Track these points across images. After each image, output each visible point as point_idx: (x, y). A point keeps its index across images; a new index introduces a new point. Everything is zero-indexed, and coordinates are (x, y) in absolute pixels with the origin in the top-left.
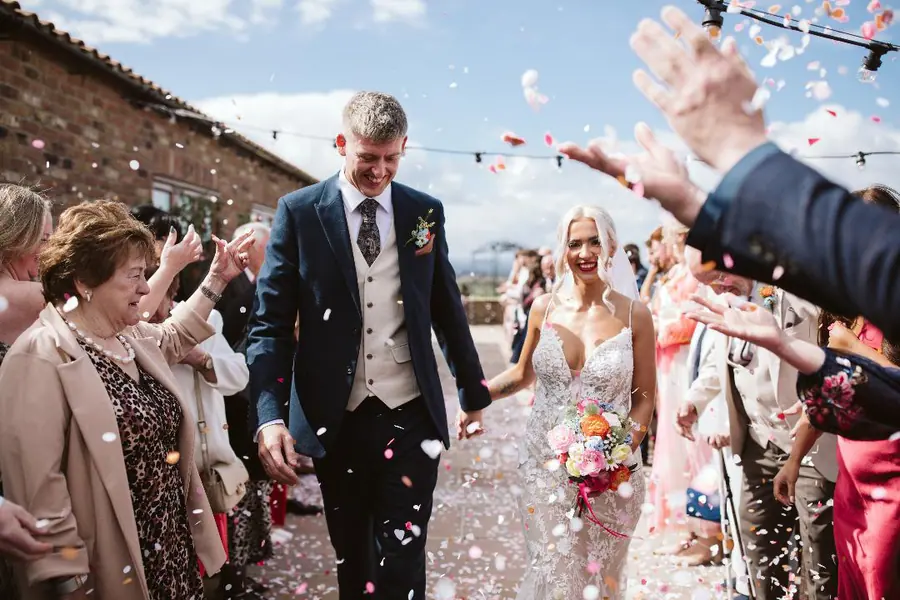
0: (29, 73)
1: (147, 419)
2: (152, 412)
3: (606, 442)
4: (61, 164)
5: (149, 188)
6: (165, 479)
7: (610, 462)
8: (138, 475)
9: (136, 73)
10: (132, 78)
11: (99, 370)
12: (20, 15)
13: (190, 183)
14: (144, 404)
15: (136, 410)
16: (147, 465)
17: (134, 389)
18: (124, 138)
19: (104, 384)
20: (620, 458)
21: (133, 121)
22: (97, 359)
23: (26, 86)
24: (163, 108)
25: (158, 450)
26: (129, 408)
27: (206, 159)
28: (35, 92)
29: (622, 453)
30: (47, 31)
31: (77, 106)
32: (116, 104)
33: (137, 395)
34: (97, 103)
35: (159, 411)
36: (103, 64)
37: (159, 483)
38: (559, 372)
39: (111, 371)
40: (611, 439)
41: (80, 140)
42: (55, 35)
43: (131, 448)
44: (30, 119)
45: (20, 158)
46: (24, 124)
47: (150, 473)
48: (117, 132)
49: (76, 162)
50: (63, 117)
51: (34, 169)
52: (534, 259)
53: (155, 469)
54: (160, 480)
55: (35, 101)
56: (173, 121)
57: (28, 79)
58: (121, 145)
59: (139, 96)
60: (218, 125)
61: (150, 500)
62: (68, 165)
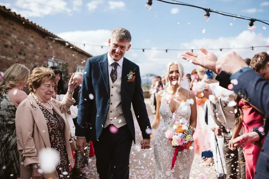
0: (14, 29)
1: (55, 124)
2: (56, 122)
3: (184, 134)
4: (23, 54)
5: (47, 61)
6: (59, 141)
7: (185, 141)
8: (52, 139)
9: (43, 28)
10: (42, 29)
11: (42, 111)
12: (11, 12)
13: (59, 59)
14: (54, 120)
15: (52, 121)
16: (55, 136)
17: (51, 116)
18: (40, 46)
19: (43, 114)
20: (188, 139)
21: (43, 41)
22: (42, 108)
23: (13, 32)
24: (51, 38)
25: (58, 132)
26: (50, 121)
27: (63, 52)
28: (15, 34)
29: (189, 138)
30: (18, 17)
31: (27, 38)
32: (37, 37)
33: (52, 117)
34: (32, 37)
35: (58, 122)
36: (34, 26)
37: (58, 142)
38: (169, 114)
39: (45, 111)
40: (186, 133)
41: (28, 48)
42: (21, 18)
43: (50, 131)
44: (14, 42)
45: (11, 53)
46: (12, 44)
47: (55, 139)
48: (38, 45)
49: (27, 54)
50: (23, 41)
51: (15, 56)
52: (159, 79)
53: (57, 138)
54: (58, 141)
55: (15, 37)
56: (54, 41)
57: (13, 31)
58: (39, 48)
59: (44, 34)
60: (67, 42)
61: (55, 146)
62: (25, 55)
